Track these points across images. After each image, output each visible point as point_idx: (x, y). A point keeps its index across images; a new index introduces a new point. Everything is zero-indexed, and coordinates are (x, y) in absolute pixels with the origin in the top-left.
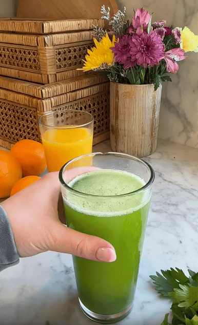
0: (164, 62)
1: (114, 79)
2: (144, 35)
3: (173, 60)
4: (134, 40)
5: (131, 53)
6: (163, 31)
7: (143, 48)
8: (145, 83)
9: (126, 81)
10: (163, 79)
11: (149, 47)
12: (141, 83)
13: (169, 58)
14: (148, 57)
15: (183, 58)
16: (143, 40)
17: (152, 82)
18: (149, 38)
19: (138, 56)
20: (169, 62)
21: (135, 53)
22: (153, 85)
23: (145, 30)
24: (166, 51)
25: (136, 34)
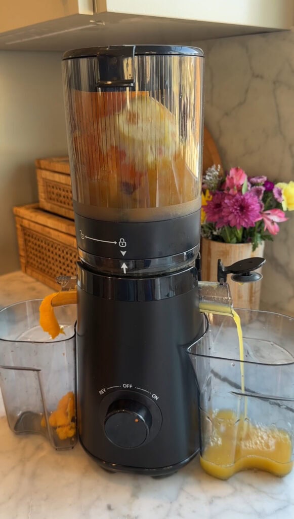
0: (262, 222)
1: (207, 236)
2: (238, 196)
3: (273, 222)
4: (226, 201)
5: (223, 214)
6: (261, 190)
7: (236, 210)
8: (243, 242)
9: (219, 239)
10: (263, 238)
11: (243, 208)
12: (238, 242)
13: (269, 219)
14: (243, 219)
15: (283, 220)
16: (237, 201)
17: (251, 241)
18: (243, 200)
19: (231, 217)
20: (268, 223)
21: (227, 215)
22: (250, 246)
23: (240, 190)
24: (264, 210)
25: (229, 195)
